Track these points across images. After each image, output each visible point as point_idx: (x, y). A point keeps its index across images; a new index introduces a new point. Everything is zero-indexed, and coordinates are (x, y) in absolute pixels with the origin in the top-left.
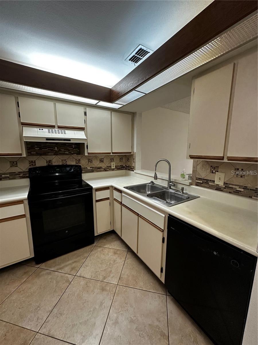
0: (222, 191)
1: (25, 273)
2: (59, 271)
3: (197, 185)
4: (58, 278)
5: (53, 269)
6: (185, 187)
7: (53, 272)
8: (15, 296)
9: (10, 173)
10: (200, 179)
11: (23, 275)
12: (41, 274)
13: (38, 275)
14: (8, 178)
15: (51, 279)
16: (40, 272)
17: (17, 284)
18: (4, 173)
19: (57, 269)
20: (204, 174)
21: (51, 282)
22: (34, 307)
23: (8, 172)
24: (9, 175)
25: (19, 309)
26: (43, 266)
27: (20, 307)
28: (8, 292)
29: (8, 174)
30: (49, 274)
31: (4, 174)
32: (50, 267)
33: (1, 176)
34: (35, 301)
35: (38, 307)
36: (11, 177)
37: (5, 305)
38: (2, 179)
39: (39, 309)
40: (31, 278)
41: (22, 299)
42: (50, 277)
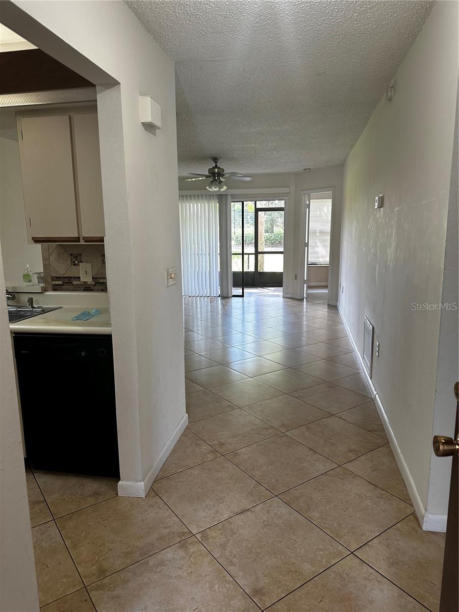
0: (92, 290)
3: (55, 290)
6: (35, 297)
10: (58, 278)
20: (62, 269)
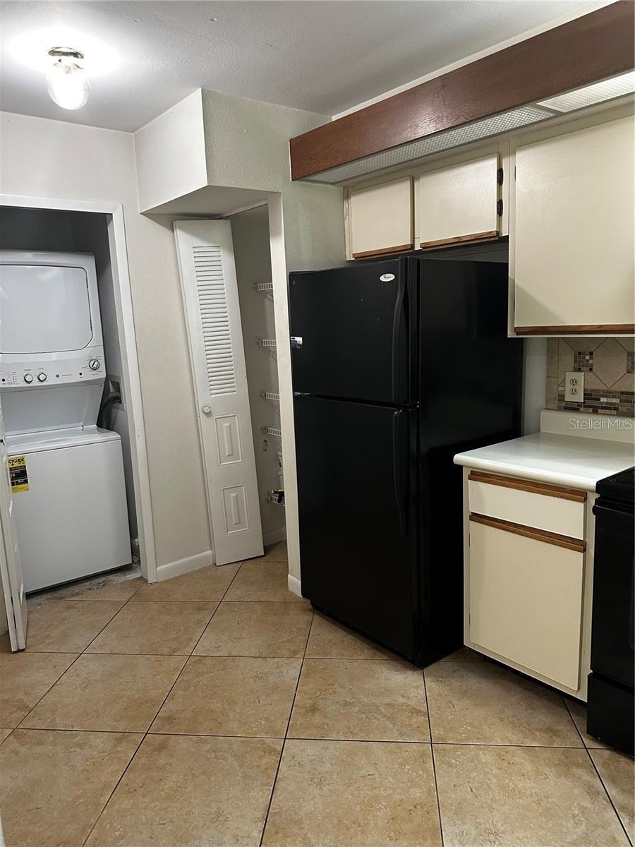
1: (550, 730)
2: (622, 815)
4: (599, 831)
5: (613, 792)
7: (605, 803)
8: (488, 757)
9: (622, 393)
11: (540, 730)
12: (574, 770)
13: (566, 766)
14: (616, 409)
15: (583, 810)
16: (578, 766)
17: (514, 737)
18: (608, 392)
19: (623, 808)
21: (574, 816)
22: (490, 821)
23: (616, 388)
24: (616, 401)
25: (469, 790)
26: (601, 754)
27: (473, 790)
28: (488, 735)
29: (614, 397)
30: (592, 793)
31: (608, 394)
32: (614, 781)
33: (599, 399)
34: (504, 813)
35: (496, 834)
36: (623, 409)
37: (462, 754)
38: (600, 411)
39: (492, 837)
40: (548, 754)
41: (492, 777)
42: (587, 804)
